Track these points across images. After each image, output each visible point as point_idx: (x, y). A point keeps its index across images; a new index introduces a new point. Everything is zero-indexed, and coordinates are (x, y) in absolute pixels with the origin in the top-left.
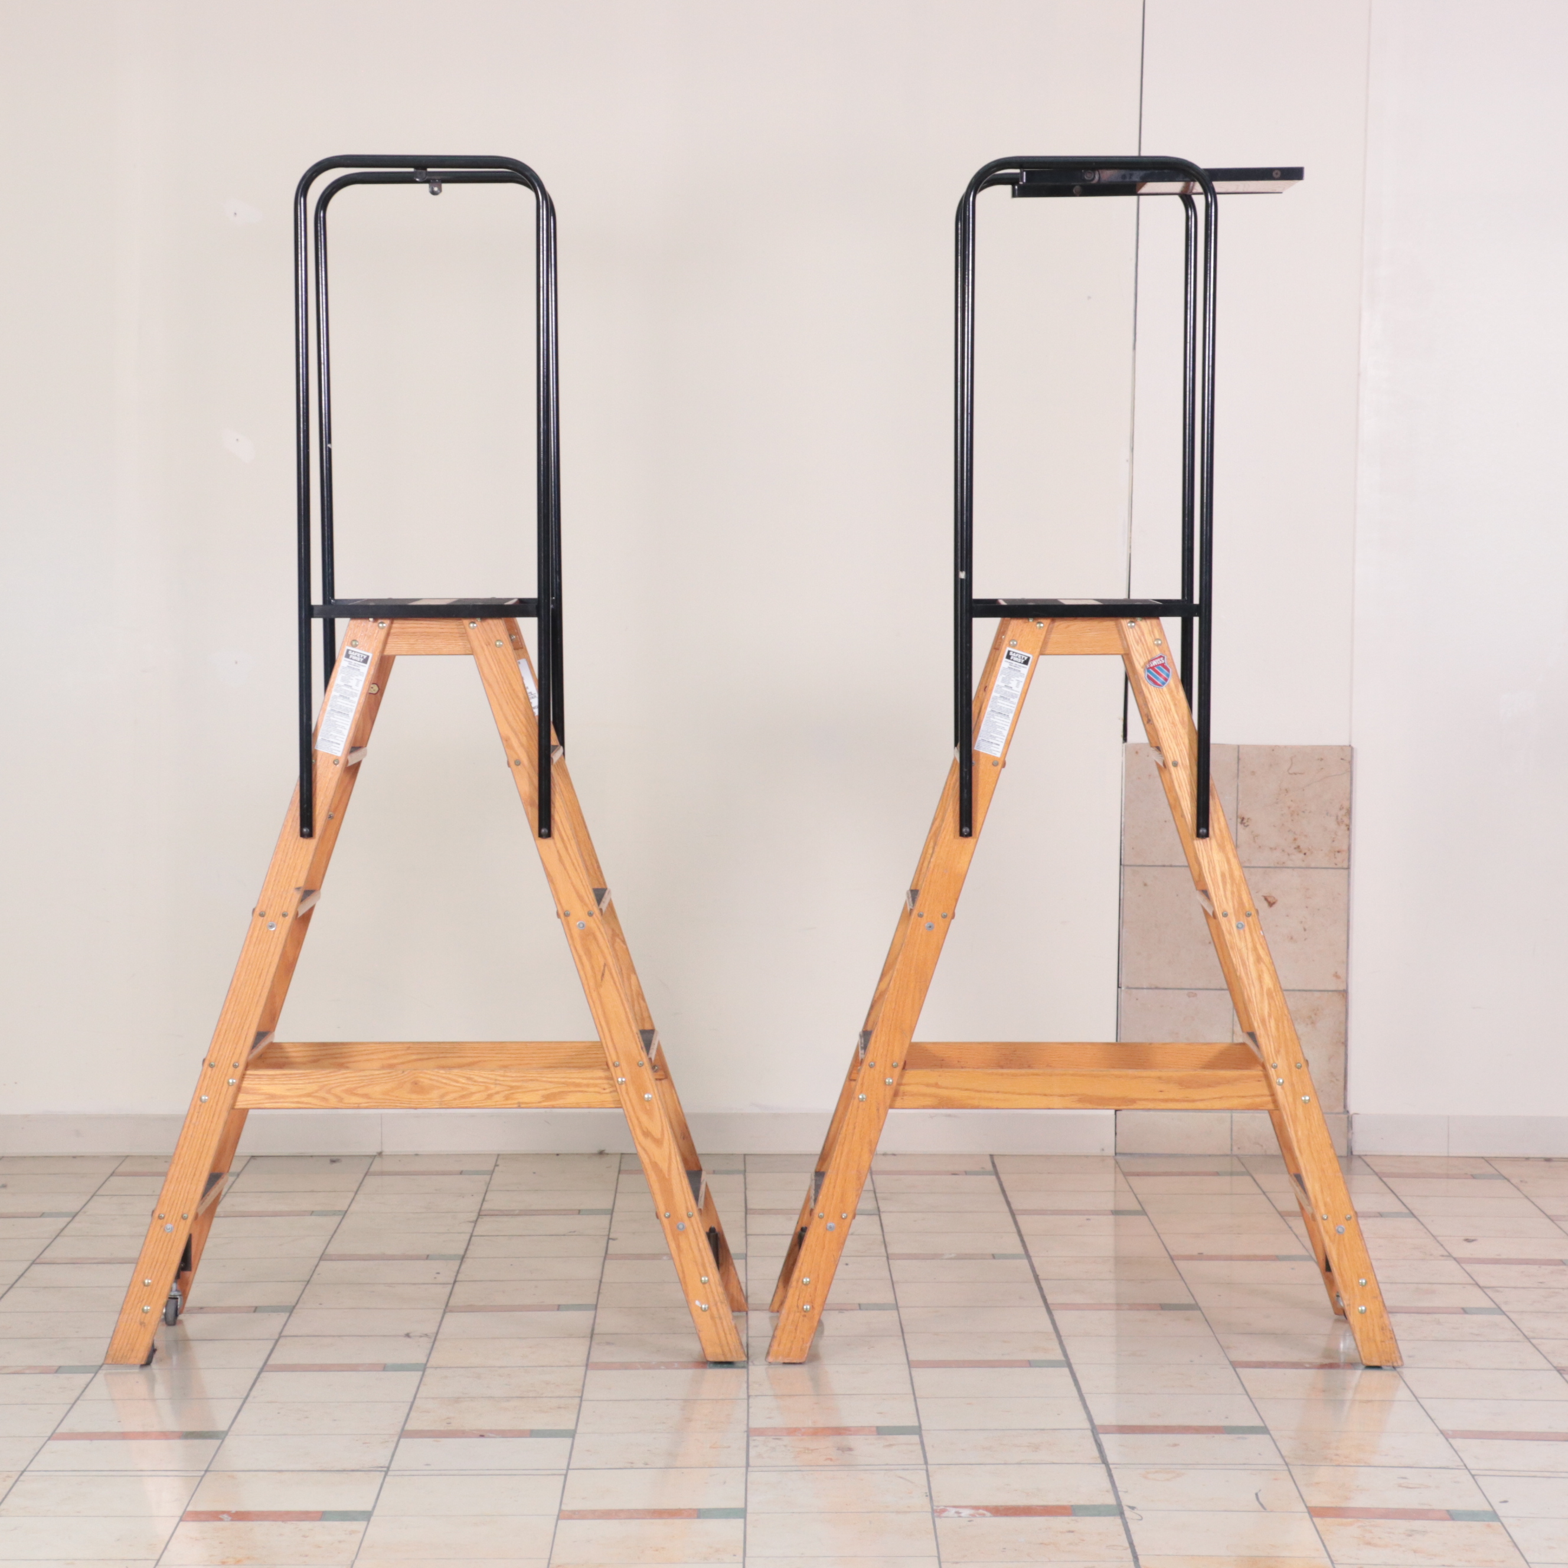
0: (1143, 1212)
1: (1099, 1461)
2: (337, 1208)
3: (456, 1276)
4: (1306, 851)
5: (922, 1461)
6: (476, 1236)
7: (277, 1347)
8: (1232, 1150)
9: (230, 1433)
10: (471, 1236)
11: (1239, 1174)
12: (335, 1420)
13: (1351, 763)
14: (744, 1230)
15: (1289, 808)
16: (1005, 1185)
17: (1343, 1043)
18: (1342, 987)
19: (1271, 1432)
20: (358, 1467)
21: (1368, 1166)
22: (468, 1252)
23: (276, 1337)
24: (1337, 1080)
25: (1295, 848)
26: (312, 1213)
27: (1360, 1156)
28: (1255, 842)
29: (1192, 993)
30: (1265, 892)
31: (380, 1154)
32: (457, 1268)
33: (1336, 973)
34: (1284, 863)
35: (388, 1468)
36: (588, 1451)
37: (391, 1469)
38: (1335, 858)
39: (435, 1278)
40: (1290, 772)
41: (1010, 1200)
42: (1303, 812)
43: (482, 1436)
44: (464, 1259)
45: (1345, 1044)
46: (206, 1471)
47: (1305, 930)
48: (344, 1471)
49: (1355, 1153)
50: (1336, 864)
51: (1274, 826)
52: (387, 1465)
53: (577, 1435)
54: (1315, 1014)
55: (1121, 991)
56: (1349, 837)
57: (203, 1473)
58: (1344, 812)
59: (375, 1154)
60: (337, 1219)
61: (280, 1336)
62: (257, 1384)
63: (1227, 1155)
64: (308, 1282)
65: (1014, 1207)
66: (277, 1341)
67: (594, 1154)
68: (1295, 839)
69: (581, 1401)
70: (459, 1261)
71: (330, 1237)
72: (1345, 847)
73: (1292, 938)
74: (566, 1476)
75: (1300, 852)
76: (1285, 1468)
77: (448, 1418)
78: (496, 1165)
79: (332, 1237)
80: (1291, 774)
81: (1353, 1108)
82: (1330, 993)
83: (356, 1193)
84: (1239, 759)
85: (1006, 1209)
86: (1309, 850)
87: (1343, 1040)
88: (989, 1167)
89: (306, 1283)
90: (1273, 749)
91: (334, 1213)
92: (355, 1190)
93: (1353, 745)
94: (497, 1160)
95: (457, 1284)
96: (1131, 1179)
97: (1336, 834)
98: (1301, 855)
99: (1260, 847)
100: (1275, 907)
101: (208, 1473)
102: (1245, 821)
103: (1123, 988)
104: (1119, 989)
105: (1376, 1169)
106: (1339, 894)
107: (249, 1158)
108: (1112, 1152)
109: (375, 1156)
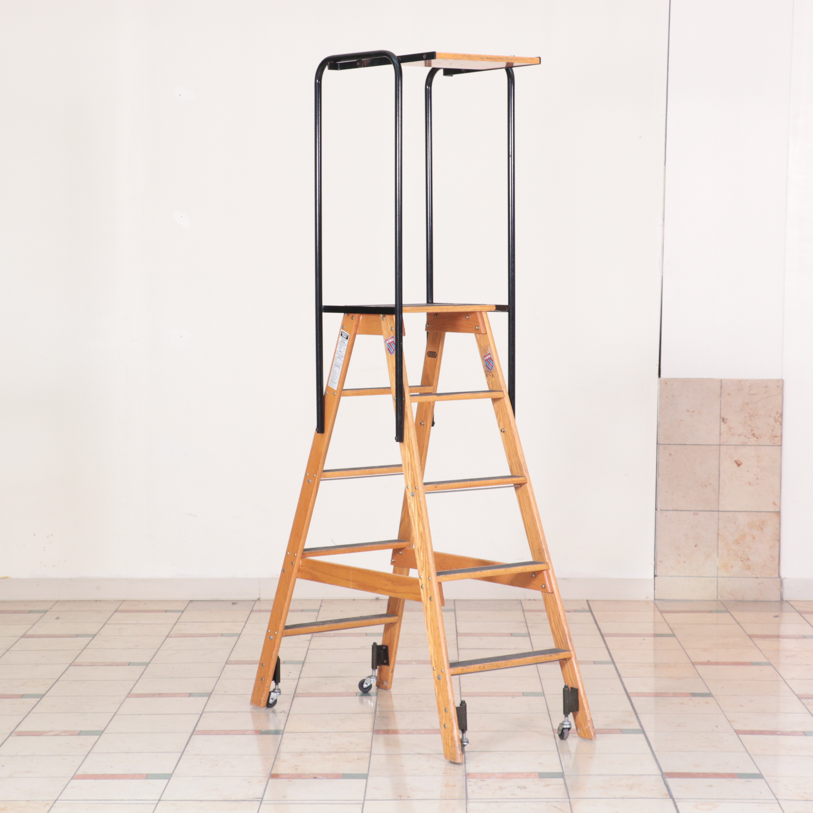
0: (674, 635)
1: (669, 797)
2: (235, 632)
3: (300, 674)
4: (757, 436)
5: (567, 797)
6: (310, 649)
7: (201, 719)
8: (717, 598)
9: (173, 775)
10: (308, 649)
11: (721, 612)
12: (232, 767)
13: (782, 389)
14: (456, 646)
15: (749, 413)
16: (596, 618)
17: (778, 540)
18: (777, 510)
19: (765, 777)
20: (245, 799)
21: (792, 606)
22: (306, 659)
23: (201, 713)
24: (775, 560)
25: (752, 435)
26: (222, 635)
27: (787, 601)
28: (730, 431)
29: (696, 513)
30: (736, 458)
31: (259, 599)
32: (300, 669)
33: (774, 502)
34: (746, 443)
35: (262, 799)
36: (375, 788)
37: (264, 799)
38: (774, 440)
39: (289, 675)
40: (749, 393)
41: (600, 627)
42: (757, 415)
43: (315, 778)
44: (304, 664)
45: (779, 540)
46: (159, 800)
47: (757, 479)
48: (237, 800)
49: (784, 599)
50: (774, 443)
51: (741, 423)
52: (261, 797)
53: (369, 777)
54: (763, 524)
55: (657, 512)
56: (782, 429)
57: (157, 802)
58: (778, 415)
59: (256, 599)
60: (236, 638)
61: (203, 712)
62: (190, 743)
63: (715, 600)
64: (219, 677)
65: (603, 632)
66: (201, 715)
67: (374, 600)
68: (752, 430)
69: (371, 755)
70: (302, 665)
71: (231, 650)
72: (779, 434)
73: (750, 483)
74: (363, 804)
75: (755, 437)
76: (776, 801)
77: (296, 766)
78: (321, 606)
79: (233, 650)
80: (750, 395)
81: (783, 574)
82: (771, 513)
83: (246, 623)
84: (721, 387)
85: (598, 633)
86: (760, 436)
87: (778, 538)
88: (587, 607)
89: (217, 678)
90: (740, 381)
91: (233, 635)
92: (245, 621)
93: (783, 379)
94: (321, 603)
95: (300, 679)
96: (664, 614)
97: (774, 427)
98: (755, 439)
99: (733, 434)
100: (741, 466)
101: (160, 802)
102: (725, 420)
103: (658, 510)
104: (656, 511)
105: (797, 609)
106: (776, 460)
107: (188, 602)
108: (652, 599)
109: (256, 601)
